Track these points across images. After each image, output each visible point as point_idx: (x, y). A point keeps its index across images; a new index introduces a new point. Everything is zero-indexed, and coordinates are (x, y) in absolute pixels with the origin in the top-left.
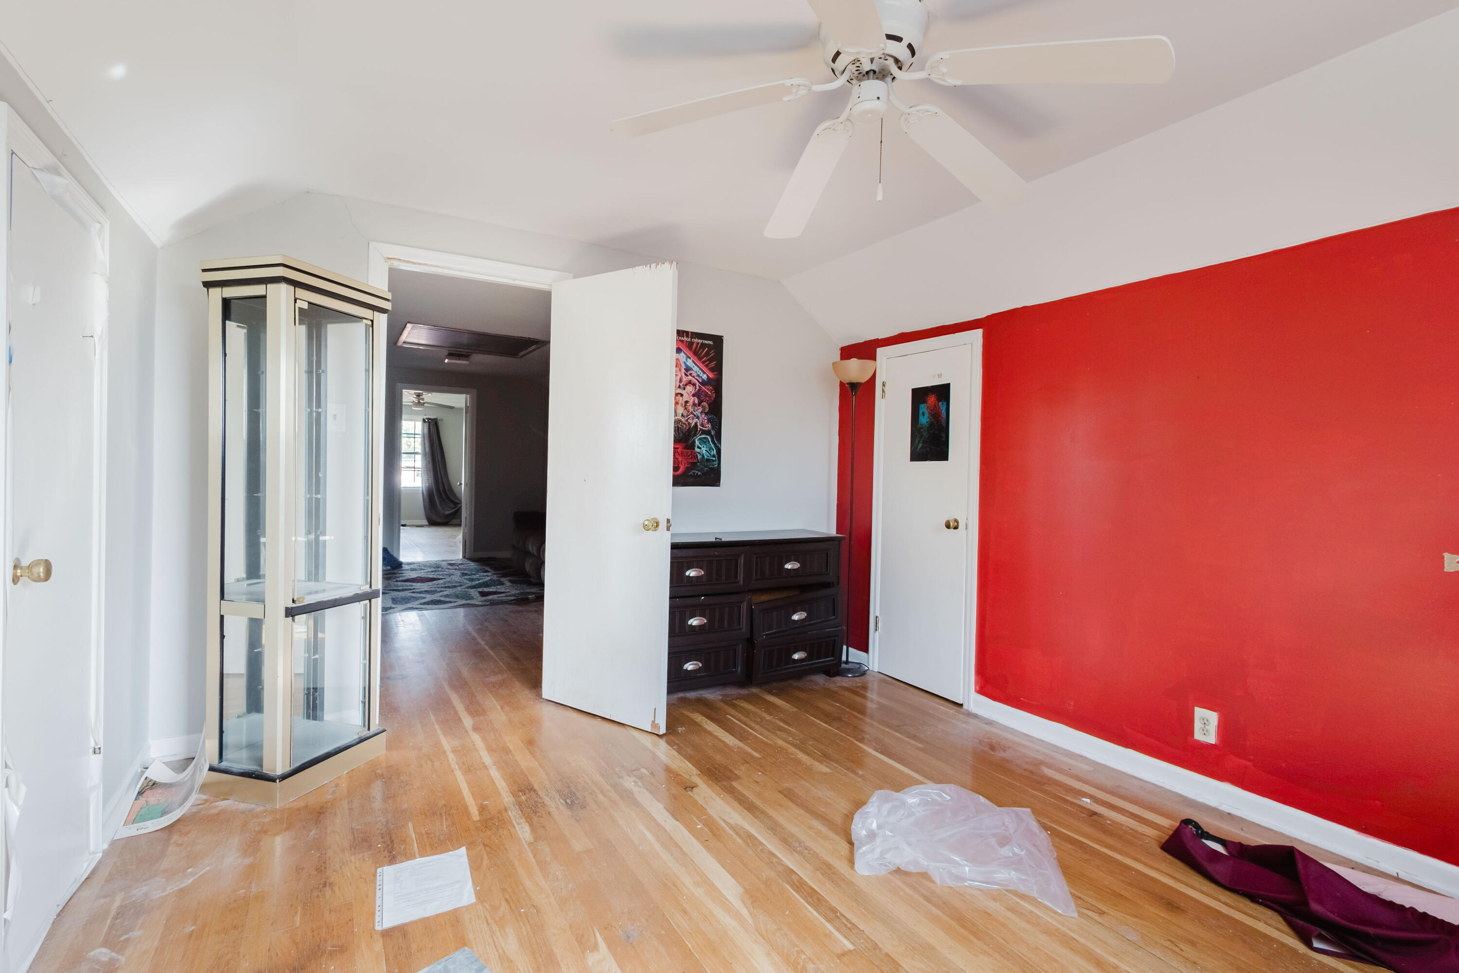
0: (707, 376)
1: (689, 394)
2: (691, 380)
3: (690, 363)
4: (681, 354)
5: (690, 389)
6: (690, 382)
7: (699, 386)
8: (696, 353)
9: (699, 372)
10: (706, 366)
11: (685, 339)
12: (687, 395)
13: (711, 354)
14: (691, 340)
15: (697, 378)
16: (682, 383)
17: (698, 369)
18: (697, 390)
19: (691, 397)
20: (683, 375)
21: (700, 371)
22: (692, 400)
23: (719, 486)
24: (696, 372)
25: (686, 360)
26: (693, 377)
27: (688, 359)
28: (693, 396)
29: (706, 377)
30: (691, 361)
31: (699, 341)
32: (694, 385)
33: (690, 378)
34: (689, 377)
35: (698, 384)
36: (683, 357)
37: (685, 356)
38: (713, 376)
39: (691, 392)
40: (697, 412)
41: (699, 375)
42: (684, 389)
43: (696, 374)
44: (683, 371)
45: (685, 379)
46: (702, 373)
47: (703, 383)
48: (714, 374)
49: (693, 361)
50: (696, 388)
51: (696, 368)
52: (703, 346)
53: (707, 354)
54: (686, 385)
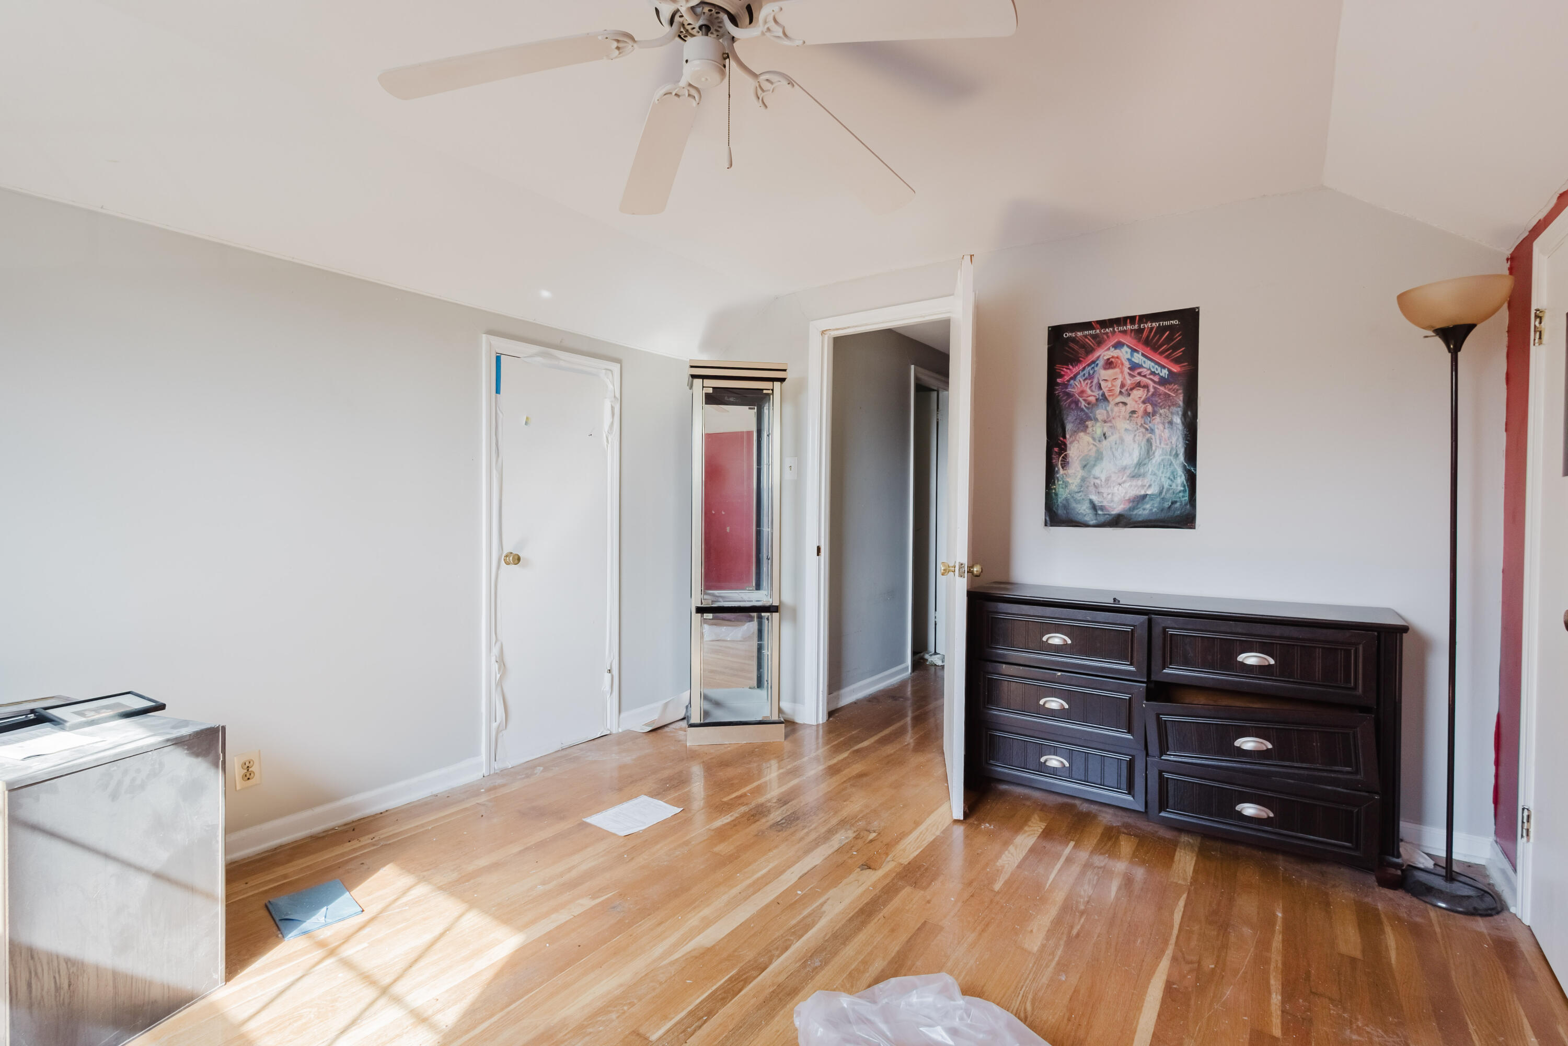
0: (1169, 370)
1: (1136, 402)
2: (1140, 382)
3: (1138, 358)
4: (1122, 350)
5: (1139, 393)
6: (1138, 385)
7: (1154, 388)
8: (1147, 343)
9: (1153, 367)
10: (1167, 357)
11: (1129, 327)
12: (1134, 403)
13: (1177, 338)
14: (1140, 326)
15: (1151, 377)
16: (1126, 388)
17: (1153, 364)
18: (1150, 393)
19: (1141, 405)
20: (1127, 377)
21: (1157, 366)
22: (1142, 409)
23: (1194, 528)
24: (1150, 369)
25: (1132, 355)
26: (1145, 376)
27: (1135, 354)
28: (1144, 402)
29: (1167, 373)
30: (1140, 356)
31: (1154, 324)
32: (1146, 387)
33: (1138, 378)
34: (1136, 378)
35: (1151, 384)
36: (1127, 352)
37: (1129, 351)
38: (1179, 369)
39: (1140, 398)
40: (1150, 425)
41: (1154, 372)
42: (1129, 395)
43: (1149, 372)
44: (1126, 370)
45: (1129, 382)
46: (1159, 369)
47: (1163, 382)
48: (1181, 367)
49: (1143, 355)
50: (1148, 391)
51: (1148, 364)
52: (1161, 330)
53: (1170, 339)
54: (1132, 389)
